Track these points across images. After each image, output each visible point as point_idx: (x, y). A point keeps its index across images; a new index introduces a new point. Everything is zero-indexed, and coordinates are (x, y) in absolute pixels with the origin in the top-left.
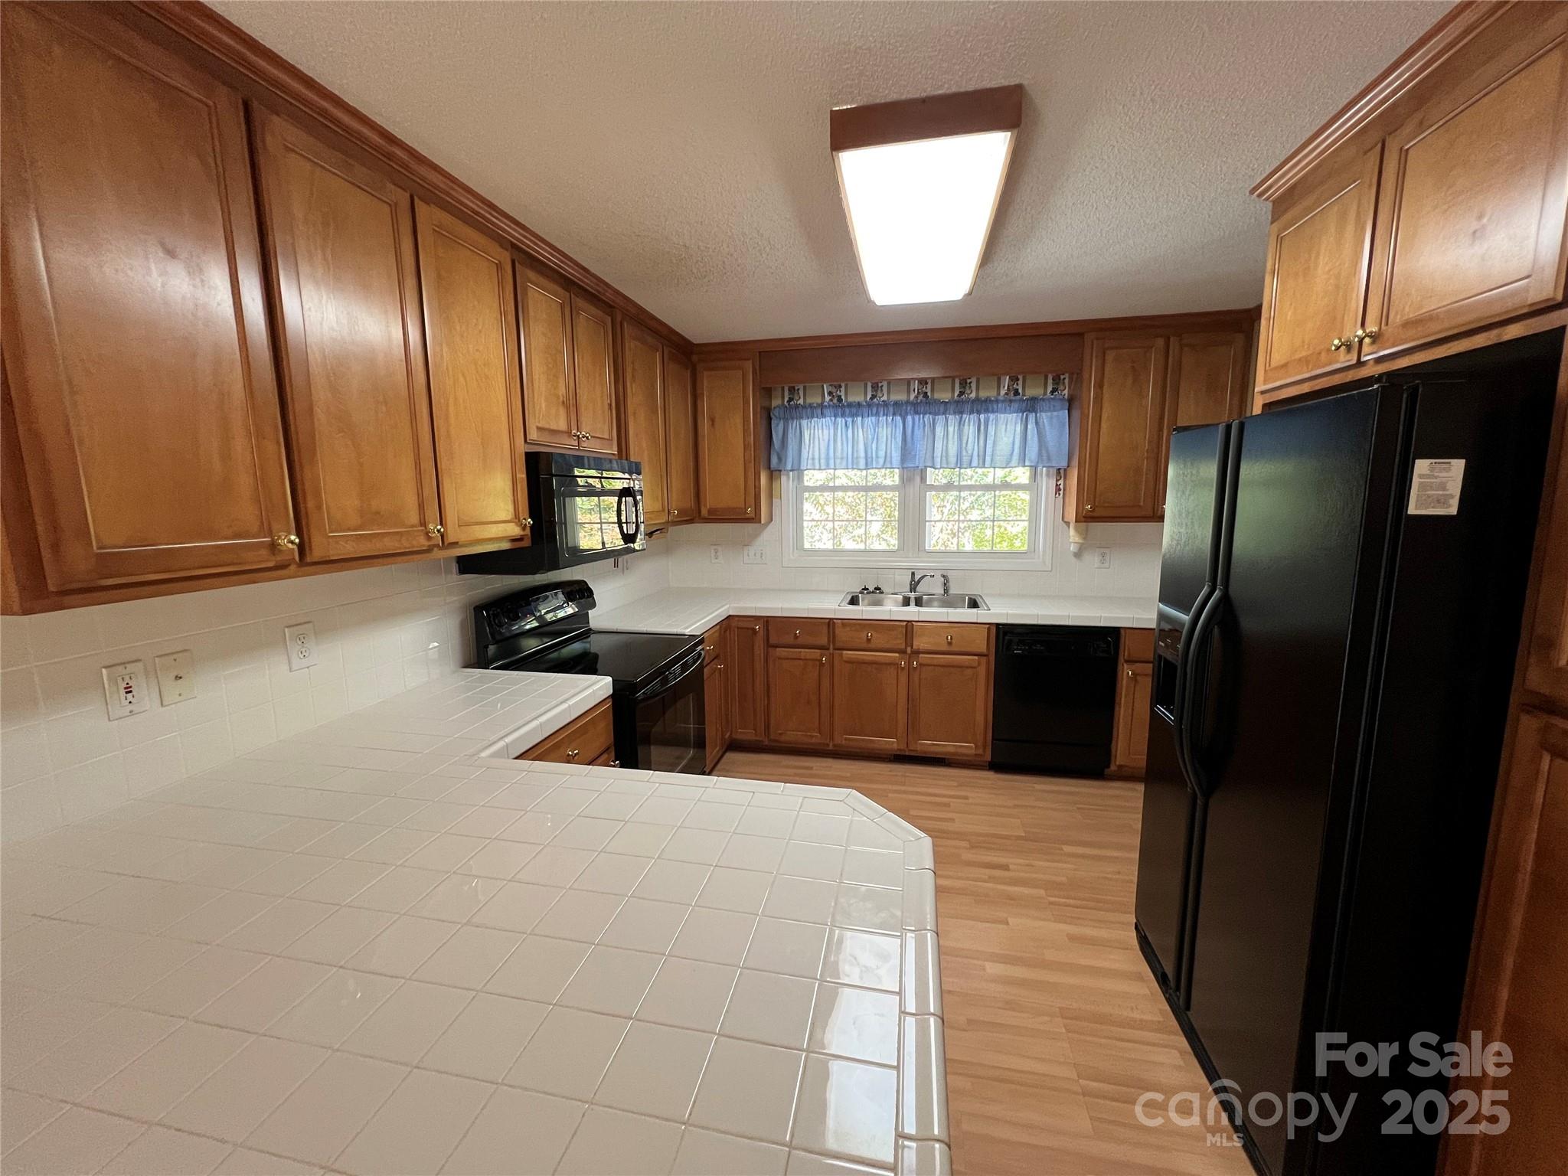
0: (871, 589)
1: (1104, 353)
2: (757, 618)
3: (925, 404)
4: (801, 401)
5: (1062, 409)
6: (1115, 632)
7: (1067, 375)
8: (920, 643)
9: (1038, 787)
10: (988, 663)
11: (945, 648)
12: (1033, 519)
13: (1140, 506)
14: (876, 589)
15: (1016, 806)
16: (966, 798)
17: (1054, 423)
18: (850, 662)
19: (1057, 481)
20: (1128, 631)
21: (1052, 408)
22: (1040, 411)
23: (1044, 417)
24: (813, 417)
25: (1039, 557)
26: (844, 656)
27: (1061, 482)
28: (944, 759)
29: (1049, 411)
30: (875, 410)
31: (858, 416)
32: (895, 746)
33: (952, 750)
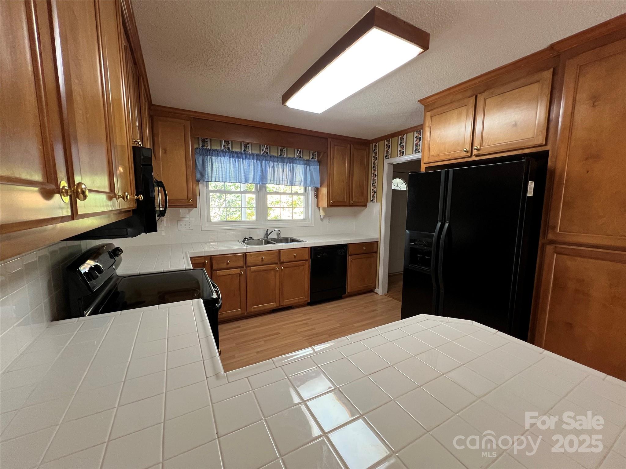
0: (248, 238)
1: (334, 146)
2: (205, 257)
3: (267, 157)
4: (209, 147)
5: (317, 165)
6: (346, 245)
7: (316, 153)
8: (283, 259)
9: (328, 307)
10: (309, 264)
11: (294, 259)
12: (306, 207)
13: (345, 202)
14: (250, 238)
15: (329, 316)
16: (310, 319)
17: (315, 169)
18: (254, 272)
19: (315, 192)
20: (350, 244)
21: (315, 165)
22: (311, 166)
23: (312, 167)
24: (218, 156)
25: (309, 221)
26: (252, 269)
27: (316, 193)
28: (292, 306)
29: (313, 166)
30: (248, 157)
31: (241, 158)
32: (275, 306)
33: (297, 301)
